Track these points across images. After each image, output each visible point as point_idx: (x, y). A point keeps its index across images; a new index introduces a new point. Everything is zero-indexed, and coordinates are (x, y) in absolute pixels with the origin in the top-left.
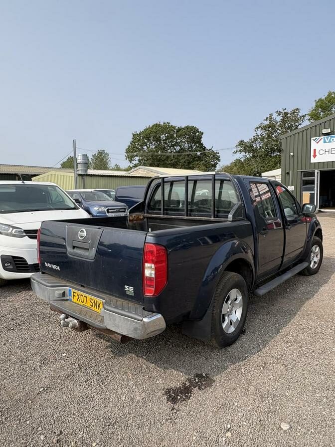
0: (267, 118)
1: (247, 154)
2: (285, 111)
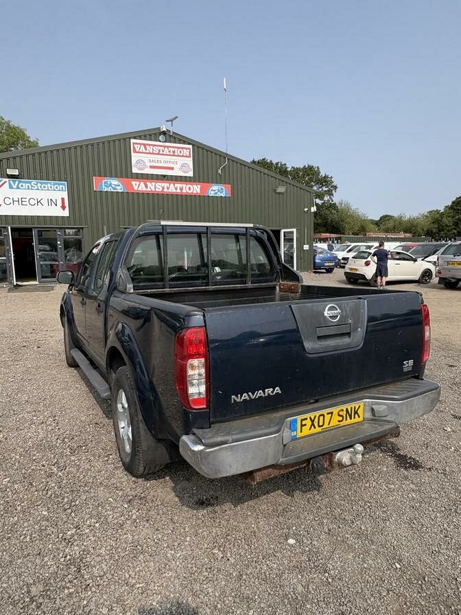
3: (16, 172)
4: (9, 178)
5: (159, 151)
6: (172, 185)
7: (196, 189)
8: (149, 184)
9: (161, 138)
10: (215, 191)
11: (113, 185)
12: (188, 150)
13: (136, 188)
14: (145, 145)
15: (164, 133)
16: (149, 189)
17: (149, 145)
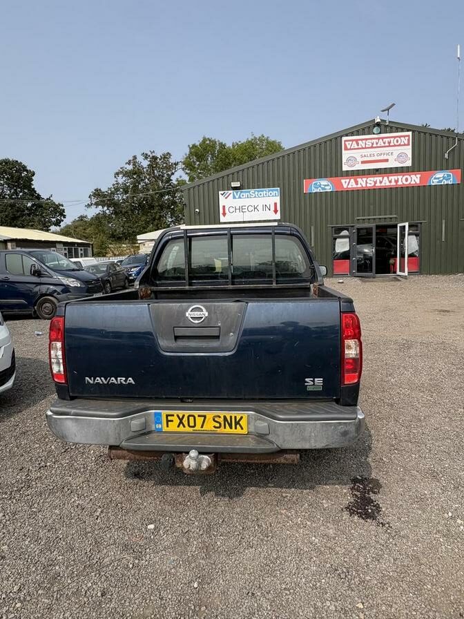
0: (130, 161)
1: (106, 208)
2: (154, 154)
3: (237, 184)
4: (233, 190)
5: (373, 144)
6: (386, 178)
7: (415, 179)
8: (359, 180)
9: (376, 130)
10: (439, 178)
11: (323, 185)
12: (407, 138)
13: (345, 186)
14: (357, 141)
15: (378, 125)
16: (359, 186)
17: (362, 140)
